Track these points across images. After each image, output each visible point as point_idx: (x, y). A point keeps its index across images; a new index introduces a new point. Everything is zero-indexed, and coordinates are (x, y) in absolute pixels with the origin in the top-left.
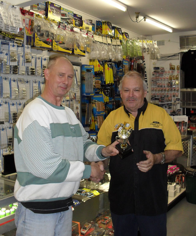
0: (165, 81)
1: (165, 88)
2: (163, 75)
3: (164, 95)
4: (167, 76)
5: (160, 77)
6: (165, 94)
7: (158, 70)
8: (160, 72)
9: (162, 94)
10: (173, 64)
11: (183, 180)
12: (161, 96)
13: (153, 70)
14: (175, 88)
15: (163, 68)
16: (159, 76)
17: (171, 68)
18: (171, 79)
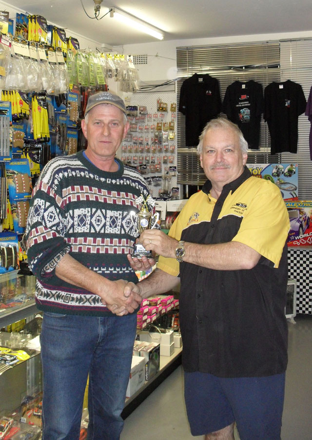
0: (148, 132)
2: (144, 122)
3: (146, 160)
4: (151, 123)
5: (138, 125)
6: (148, 159)
7: (135, 112)
8: (139, 115)
9: (143, 158)
10: (163, 101)
12: (140, 163)
14: (167, 147)
15: (145, 109)
16: (136, 124)
17: (159, 108)
18: (159, 129)
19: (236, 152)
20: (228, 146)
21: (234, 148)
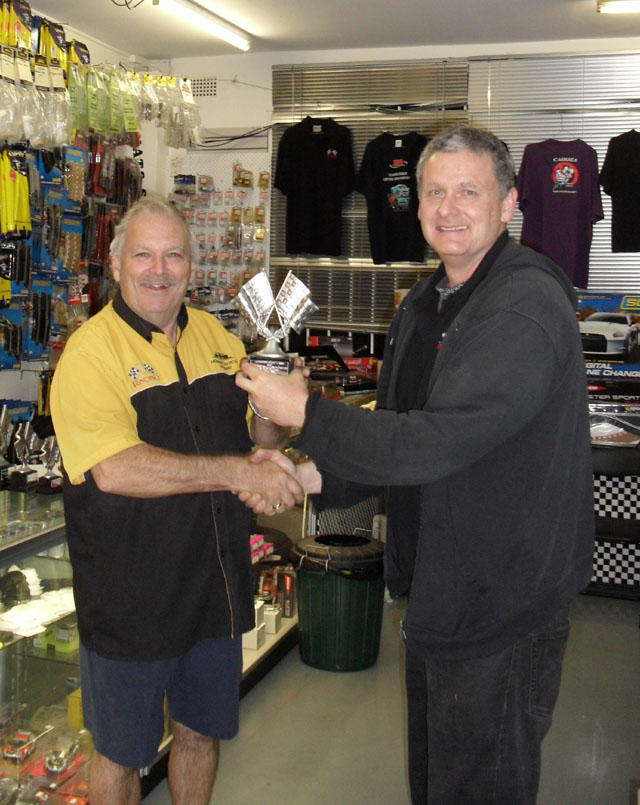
0: (214, 225)
1: (215, 253)
2: (207, 206)
3: (209, 278)
4: (220, 208)
5: (197, 211)
6: (213, 275)
7: (189, 187)
8: (198, 192)
9: (204, 275)
10: (244, 167)
11: (288, 588)
12: (197, 283)
13: (170, 186)
14: (249, 254)
15: (209, 181)
16: (191, 209)
17: (237, 180)
18: (236, 221)
19: (186, 258)
20: (174, 249)
21: (184, 251)
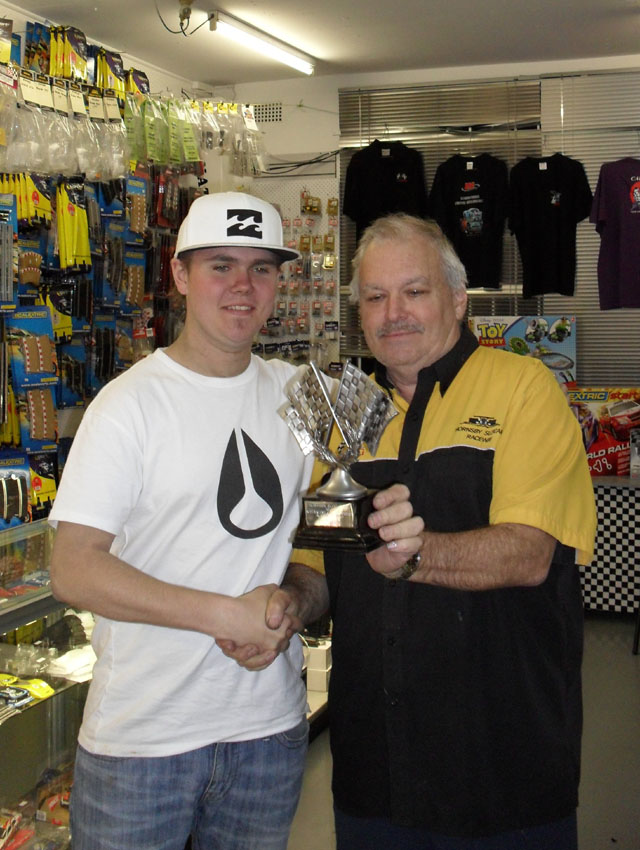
1: (285, 283)
3: (279, 308)
4: (289, 237)
6: (282, 306)
10: (312, 194)
14: (320, 284)
17: (305, 207)
18: (306, 250)
19: (434, 292)
